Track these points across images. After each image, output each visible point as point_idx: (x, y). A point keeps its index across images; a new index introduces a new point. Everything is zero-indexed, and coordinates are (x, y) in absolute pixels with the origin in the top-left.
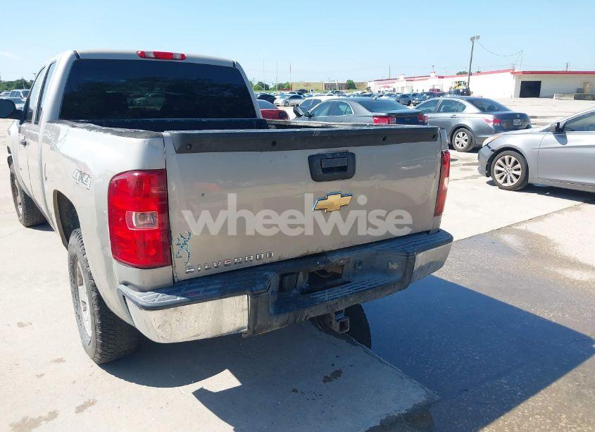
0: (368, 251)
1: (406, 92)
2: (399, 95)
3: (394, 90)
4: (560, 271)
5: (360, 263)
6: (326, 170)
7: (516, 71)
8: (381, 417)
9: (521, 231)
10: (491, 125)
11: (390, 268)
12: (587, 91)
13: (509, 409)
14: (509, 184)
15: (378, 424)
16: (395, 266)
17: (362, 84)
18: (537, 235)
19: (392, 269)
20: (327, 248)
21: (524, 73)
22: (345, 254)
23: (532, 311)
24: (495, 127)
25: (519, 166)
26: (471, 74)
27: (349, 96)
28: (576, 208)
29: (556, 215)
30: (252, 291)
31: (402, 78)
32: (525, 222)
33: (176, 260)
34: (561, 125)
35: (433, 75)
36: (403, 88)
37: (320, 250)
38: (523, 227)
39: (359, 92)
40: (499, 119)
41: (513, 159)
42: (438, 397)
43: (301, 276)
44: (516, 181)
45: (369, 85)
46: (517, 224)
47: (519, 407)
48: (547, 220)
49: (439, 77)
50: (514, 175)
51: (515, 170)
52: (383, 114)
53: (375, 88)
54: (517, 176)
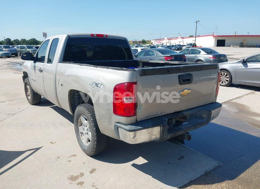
0: (194, 110)
1: (168, 45)
2: (166, 46)
3: (163, 44)
4: (253, 118)
5: (193, 115)
6: (184, 81)
7: (215, 35)
8: (204, 171)
9: (234, 102)
10: (212, 59)
11: (203, 116)
12: (245, 43)
13: (249, 167)
14: (224, 84)
15: (203, 173)
16: (205, 116)
17: (149, 42)
18: (241, 104)
19: (204, 117)
20: (182, 109)
21: (218, 36)
22: (188, 111)
23: (247, 133)
24: (214, 60)
25: (228, 76)
26: (196, 37)
27: (145, 47)
28: (252, 93)
29: (246, 96)
30: (163, 125)
31: (166, 38)
32: (234, 99)
33: (137, 114)
34: (245, 60)
35: (179, 37)
36: (166, 43)
37: (180, 110)
38: (234, 101)
39: (148, 45)
40: (215, 57)
41: (226, 74)
42: (222, 164)
43: (174, 120)
44: (227, 82)
45: (152, 41)
46: (231, 100)
47: (252, 166)
48: (242, 98)
49: (182, 38)
50: (226, 80)
51: (226, 78)
52: (168, 55)
53: (155, 43)
54: (227, 81)
